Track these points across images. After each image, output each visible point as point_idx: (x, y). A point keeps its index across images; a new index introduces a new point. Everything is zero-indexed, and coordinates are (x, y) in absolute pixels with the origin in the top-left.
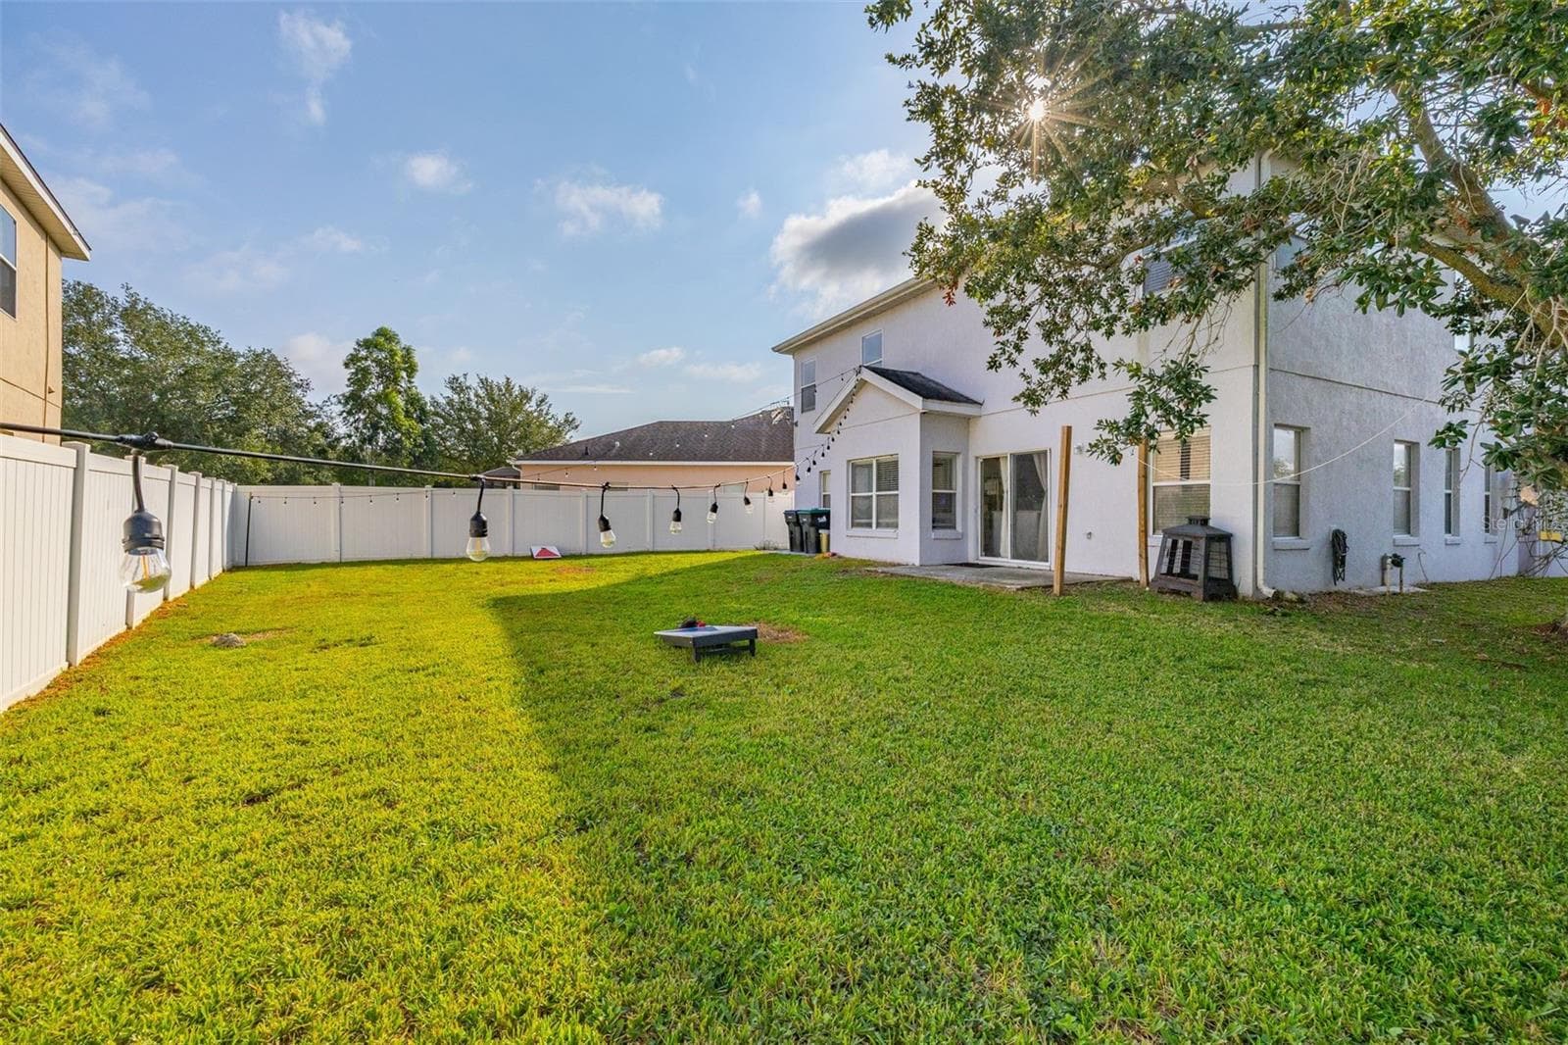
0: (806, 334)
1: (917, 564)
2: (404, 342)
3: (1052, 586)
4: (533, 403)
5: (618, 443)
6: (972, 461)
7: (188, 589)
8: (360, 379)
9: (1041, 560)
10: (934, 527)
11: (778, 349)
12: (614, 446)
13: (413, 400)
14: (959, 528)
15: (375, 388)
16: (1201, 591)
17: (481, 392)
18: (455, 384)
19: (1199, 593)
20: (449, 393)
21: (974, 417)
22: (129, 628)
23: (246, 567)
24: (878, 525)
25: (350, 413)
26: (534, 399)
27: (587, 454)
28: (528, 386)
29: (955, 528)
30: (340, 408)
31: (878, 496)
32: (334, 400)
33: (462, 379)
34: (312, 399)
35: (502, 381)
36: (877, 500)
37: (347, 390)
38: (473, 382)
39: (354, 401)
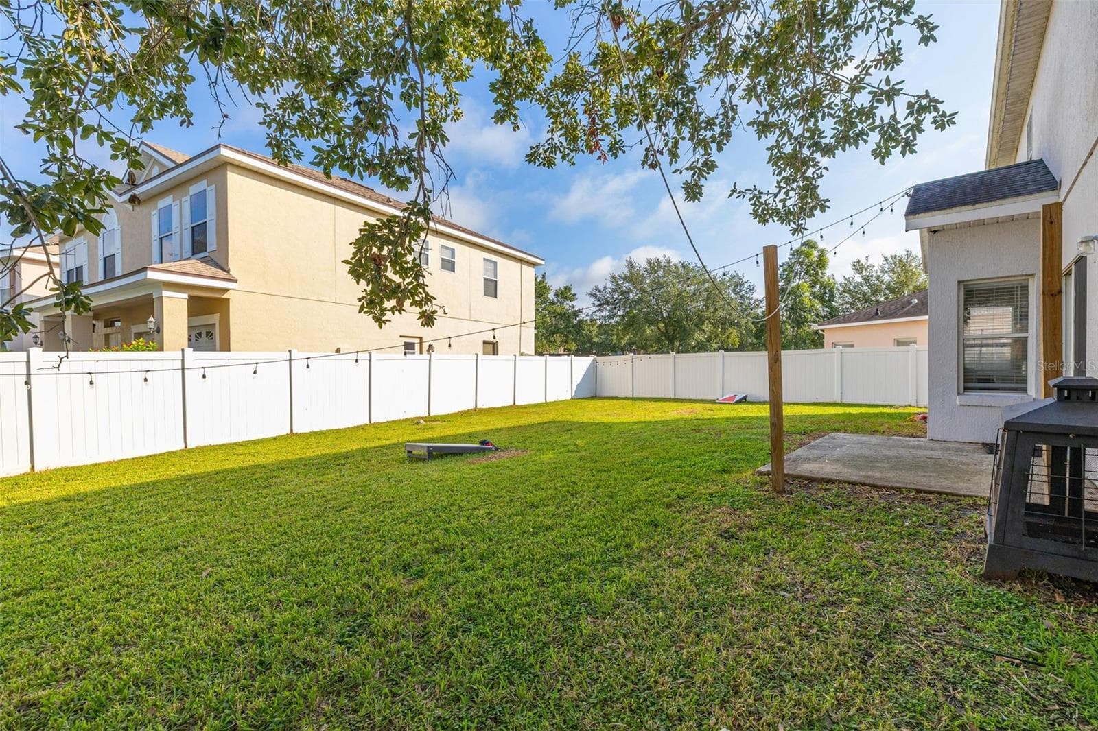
1: (928, 437)
7: (512, 404)
10: (966, 389)
13: (826, 286)
29: (1025, 390)
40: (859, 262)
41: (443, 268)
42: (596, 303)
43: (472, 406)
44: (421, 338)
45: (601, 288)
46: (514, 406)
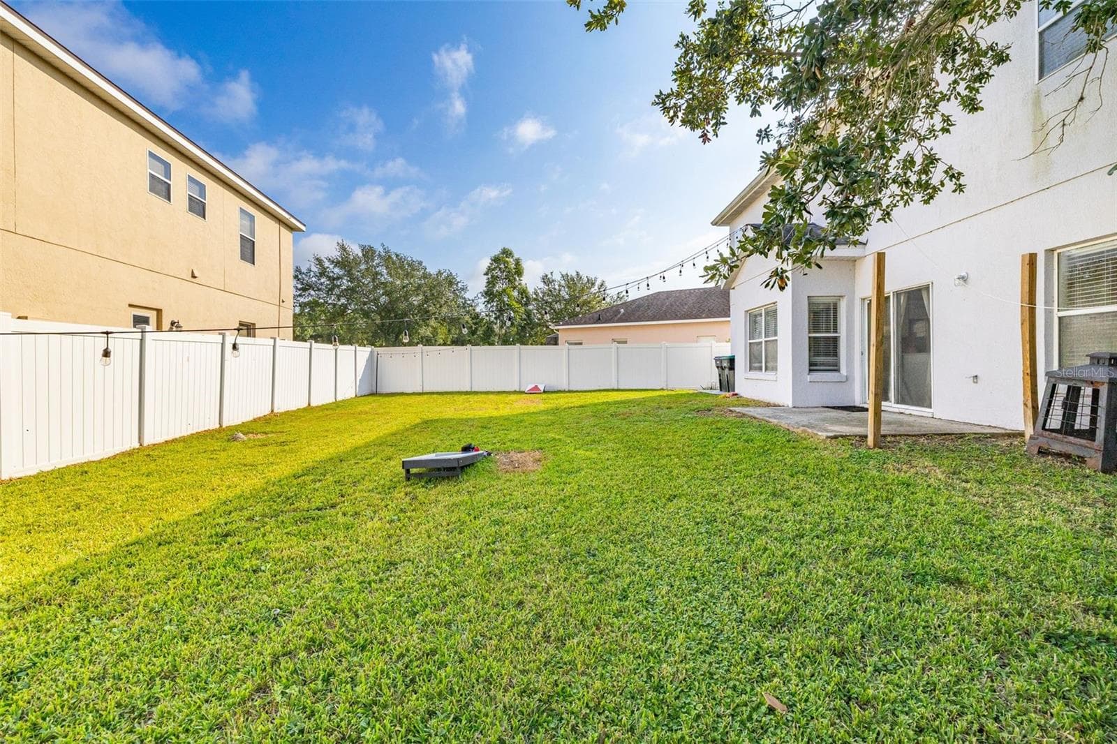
0: (731, 206)
1: (791, 406)
2: (516, 256)
3: (866, 437)
4: (596, 287)
5: (622, 311)
6: (858, 303)
7: (307, 405)
8: (492, 282)
9: (927, 407)
10: (810, 370)
11: (715, 223)
12: (620, 312)
13: (523, 292)
14: (843, 371)
15: (499, 287)
16: (1099, 456)
17: (563, 283)
18: (546, 280)
19: (1096, 460)
20: (542, 285)
21: (860, 258)
22: (221, 426)
23: (374, 394)
24: (766, 369)
25: (488, 302)
26: (597, 284)
27: (599, 319)
28: (592, 276)
29: (838, 370)
30: (483, 300)
31: (766, 341)
32: (480, 295)
33: (549, 276)
34: (469, 295)
35: (574, 274)
36: (766, 345)
37: (485, 289)
38: (557, 277)
39: (490, 294)
40: (547, 276)
41: (191, 210)
42: (299, 286)
43: (267, 411)
44: (159, 311)
45: (304, 270)
46: (309, 408)
